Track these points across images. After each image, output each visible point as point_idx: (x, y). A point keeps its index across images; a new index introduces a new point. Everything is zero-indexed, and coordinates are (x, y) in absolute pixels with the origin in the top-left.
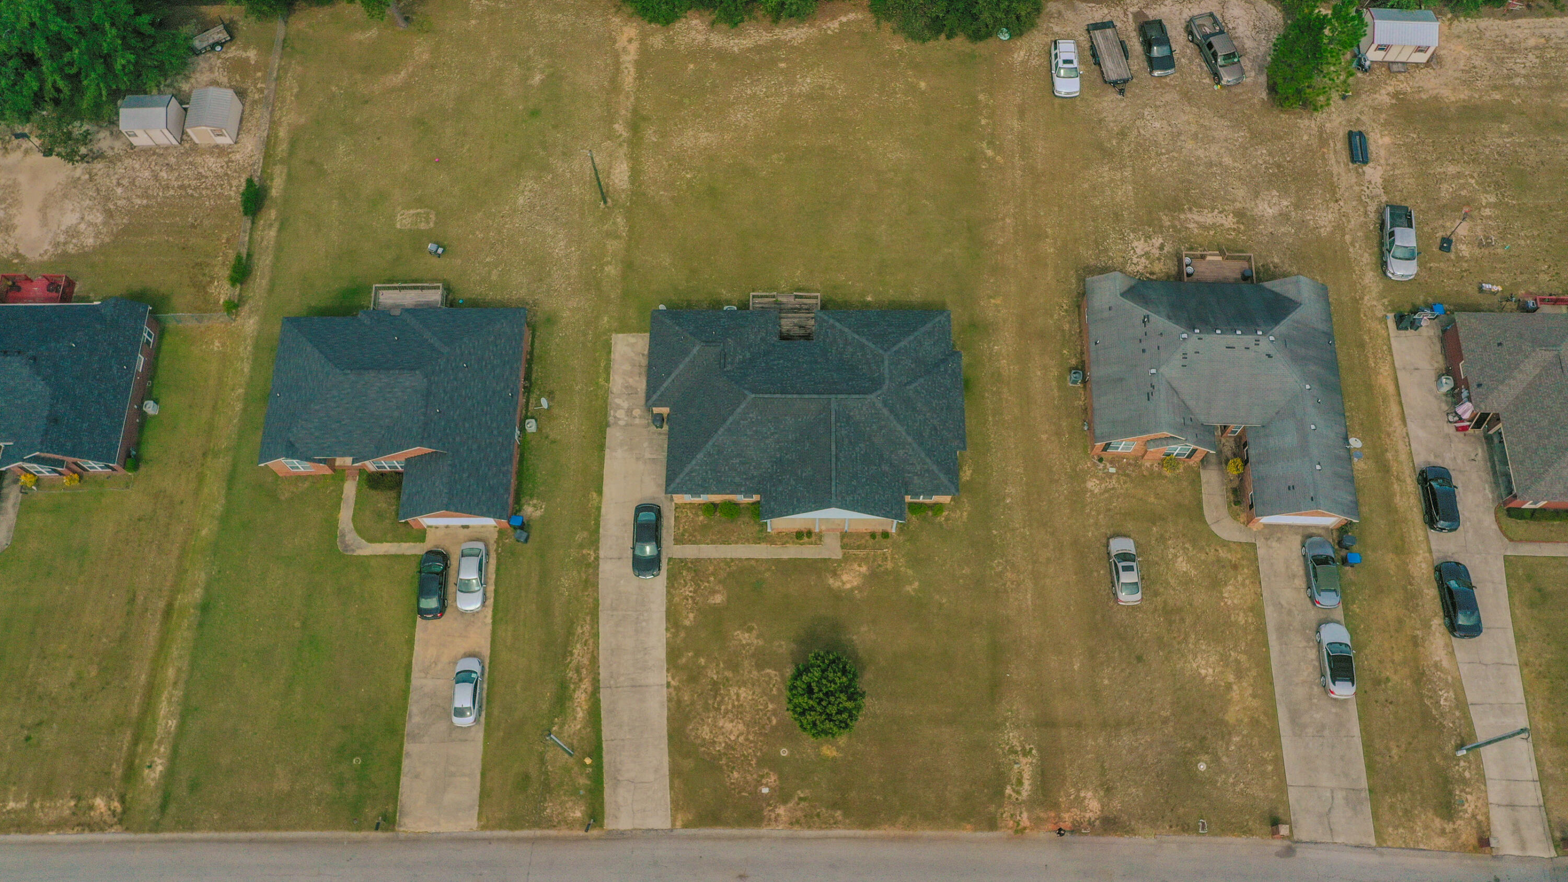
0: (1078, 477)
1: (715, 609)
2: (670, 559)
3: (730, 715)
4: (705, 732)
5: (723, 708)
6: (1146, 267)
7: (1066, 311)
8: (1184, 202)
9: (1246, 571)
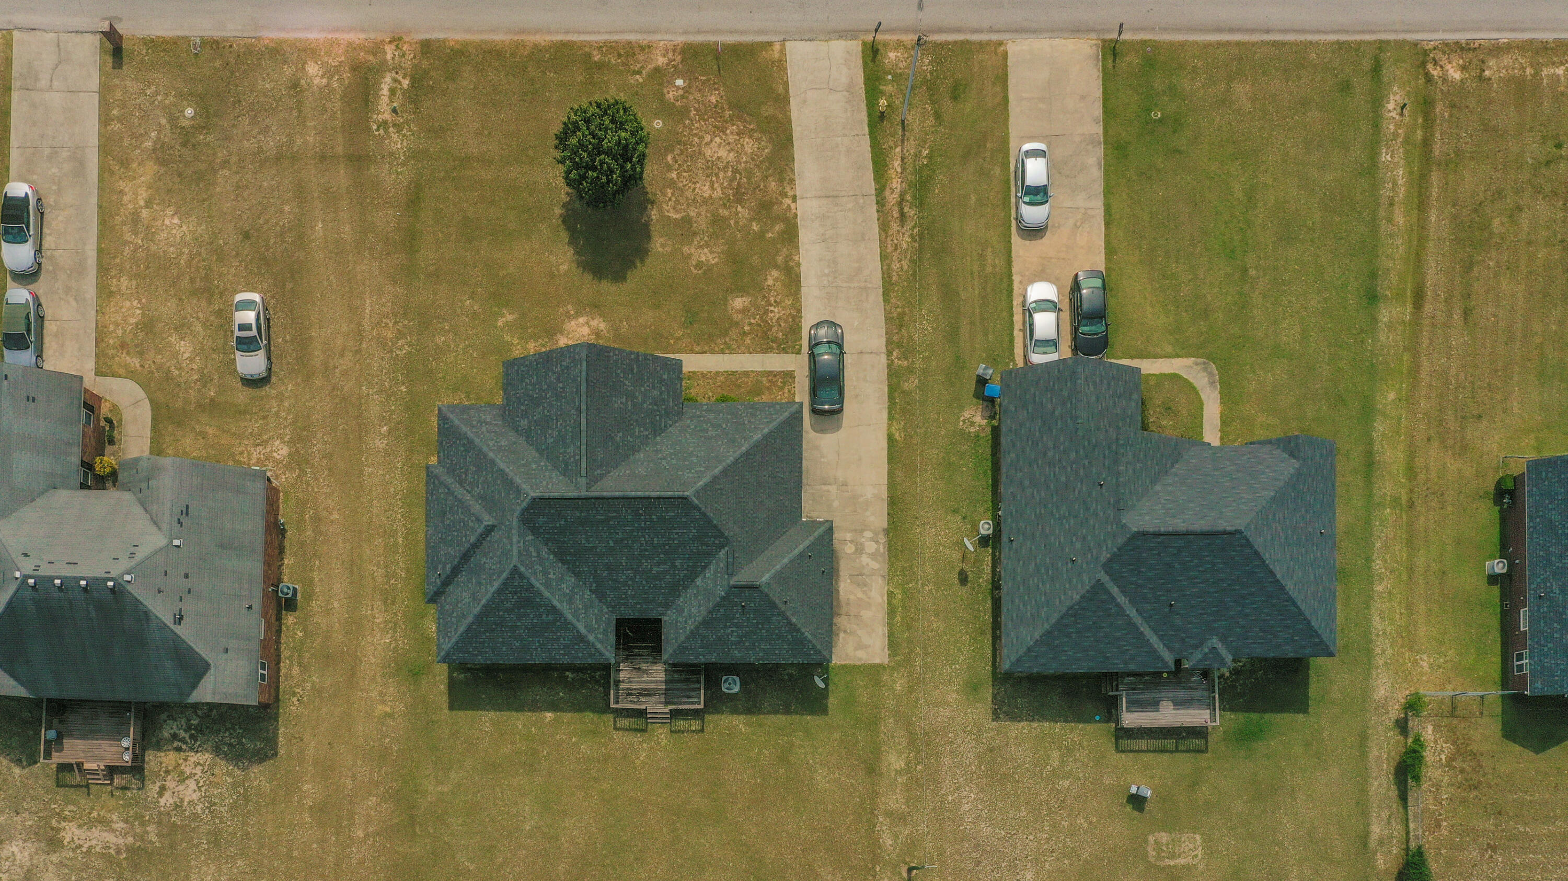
0: (298, 461)
1: (741, 290)
2: (799, 352)
3: (721, 165)
4: (749, 145)
5: (730, 174)
6: (186, 760)
7: (294, 694)
8: (124, 864)
9: (111, 342)
